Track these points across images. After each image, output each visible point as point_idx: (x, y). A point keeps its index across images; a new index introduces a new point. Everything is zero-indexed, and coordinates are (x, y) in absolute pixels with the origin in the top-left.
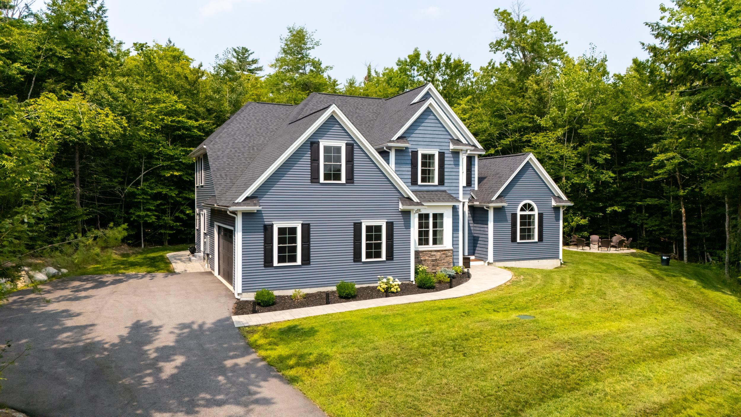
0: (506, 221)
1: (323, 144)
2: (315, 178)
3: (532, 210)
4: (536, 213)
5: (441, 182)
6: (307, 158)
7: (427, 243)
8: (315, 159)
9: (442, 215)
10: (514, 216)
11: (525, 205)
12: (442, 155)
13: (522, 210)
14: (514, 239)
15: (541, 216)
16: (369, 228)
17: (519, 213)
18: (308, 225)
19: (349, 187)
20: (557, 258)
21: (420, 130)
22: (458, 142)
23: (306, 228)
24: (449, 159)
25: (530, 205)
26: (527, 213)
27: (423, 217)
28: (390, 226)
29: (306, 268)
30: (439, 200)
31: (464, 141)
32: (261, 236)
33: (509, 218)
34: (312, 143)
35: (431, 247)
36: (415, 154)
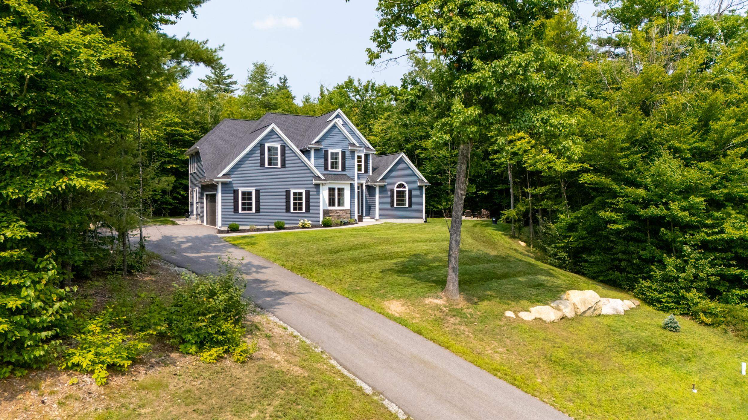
0: (387, 194)
1: (267, 145)
2: (262, 164)
3: (405, 187)
4: (407, 189)
5: (344, 169)
6: (258, 153)
7: (334, 205)
8: (262, 154)
9: (343, 189)
10: (392, 191)
11: (400, 185)
12: (344, 153)
13: (398, 187)
14: (392, 205)
15: (410, 192)
16: (295, 194)
17: (396, 189)
18: (259, 191)
19: (283, 170)
20: (422, 218)
21: (329, 138)
22: (354, 145)
23: (258, 192)
24: (348, 156)
25: (403, 185)
26: (401, 189)
27: (331, 190)
28: (308, 192)
29: (257, 214)
30: (341, 180)
31: (357, 145)
32: (232, 196)
33: (389, 192)
34: (261, 145)
35: (336, 207)
36: (326, 152)
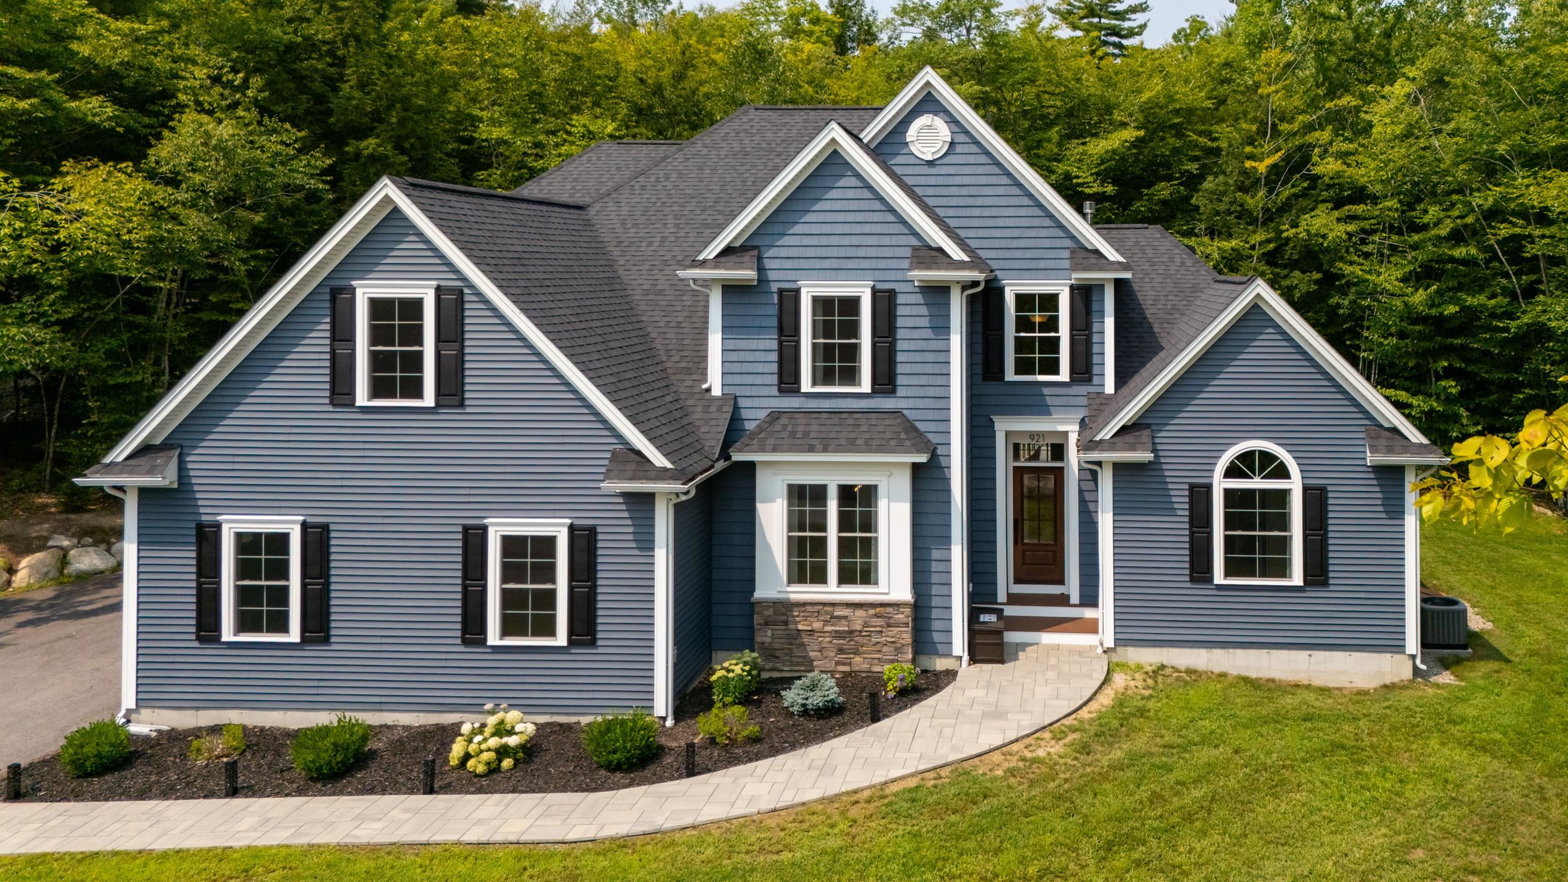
0: (1171, 510)
1: (365, 292)
2: (341, 393)
3: (1282, 472)
4: (1295, 485)
5: (885, 381)
6: (320, 336)
7: (819, 577)
8: (344, 338)
9: (869, 493)
10: (1200, 495)
11: (1247, 457)
12: (885, 302)
13: (1232, 472)
14: (1200, 569)
15: (1316, 498)
16: (511, 545)
17: (1220, 485)
18: (325, 529)
19: (450, 418)
20: (1400, 648)
21: (809, 224)
22: (933, 255)
23: (316, 537)
24: (911, 313)
25: (1267, 458)
26: (1257, 483)
27: (805, 496)
28: (588, 538)
29: (314, 652)
30: (852, 446)
31: (956, 253)
32: (189, 554)
33: (1181, 501)
34: (335, 293)
35: (832, 590)
36: (789, 299)
